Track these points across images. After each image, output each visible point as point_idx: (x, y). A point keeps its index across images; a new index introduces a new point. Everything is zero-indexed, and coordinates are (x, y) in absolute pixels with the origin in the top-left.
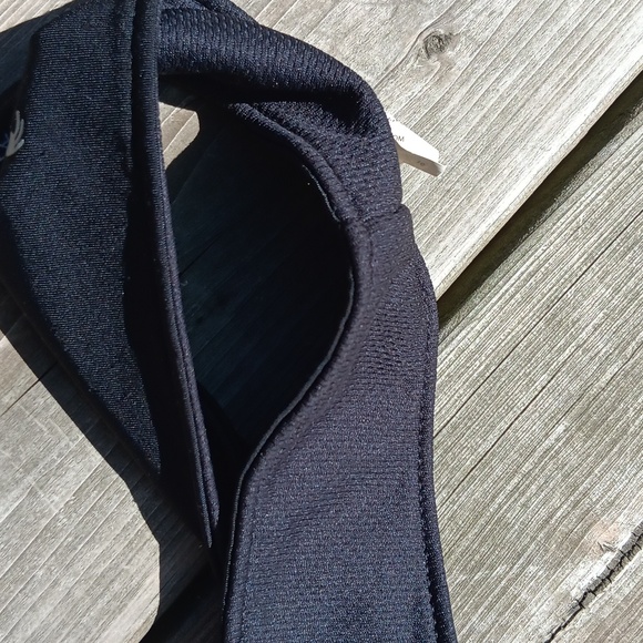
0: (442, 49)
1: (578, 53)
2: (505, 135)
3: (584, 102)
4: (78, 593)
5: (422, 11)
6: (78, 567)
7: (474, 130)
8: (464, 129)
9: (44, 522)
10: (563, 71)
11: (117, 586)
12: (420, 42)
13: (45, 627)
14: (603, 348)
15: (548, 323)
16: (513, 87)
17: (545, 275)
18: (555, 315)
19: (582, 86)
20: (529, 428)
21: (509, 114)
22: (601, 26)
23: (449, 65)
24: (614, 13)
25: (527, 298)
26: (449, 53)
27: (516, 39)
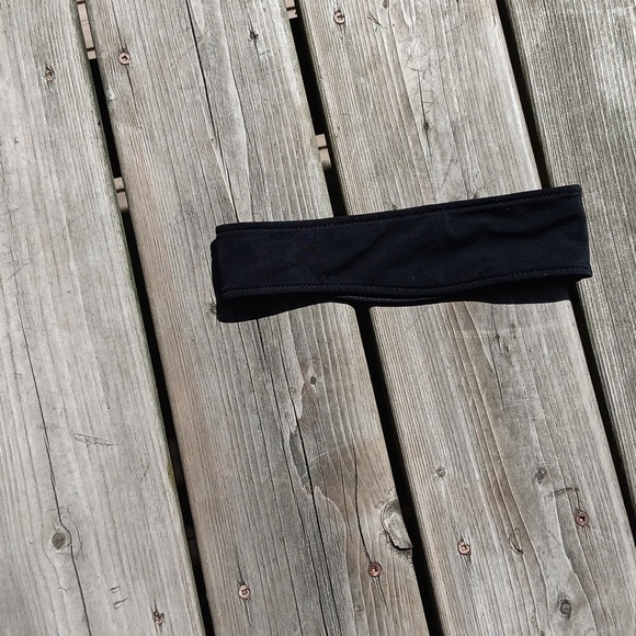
1: (507, 152)
3: (525, 162)
4: (574, 427)
6: (566, 422)
9: (545, 423)
10: (510, 162)
11: (580, 415)
13: (577, 444)
14: (613, 207)
19: (519, 159)
20: (623, 251)
22: (504, 139)
24: (502, 130)
27: (490, 173)
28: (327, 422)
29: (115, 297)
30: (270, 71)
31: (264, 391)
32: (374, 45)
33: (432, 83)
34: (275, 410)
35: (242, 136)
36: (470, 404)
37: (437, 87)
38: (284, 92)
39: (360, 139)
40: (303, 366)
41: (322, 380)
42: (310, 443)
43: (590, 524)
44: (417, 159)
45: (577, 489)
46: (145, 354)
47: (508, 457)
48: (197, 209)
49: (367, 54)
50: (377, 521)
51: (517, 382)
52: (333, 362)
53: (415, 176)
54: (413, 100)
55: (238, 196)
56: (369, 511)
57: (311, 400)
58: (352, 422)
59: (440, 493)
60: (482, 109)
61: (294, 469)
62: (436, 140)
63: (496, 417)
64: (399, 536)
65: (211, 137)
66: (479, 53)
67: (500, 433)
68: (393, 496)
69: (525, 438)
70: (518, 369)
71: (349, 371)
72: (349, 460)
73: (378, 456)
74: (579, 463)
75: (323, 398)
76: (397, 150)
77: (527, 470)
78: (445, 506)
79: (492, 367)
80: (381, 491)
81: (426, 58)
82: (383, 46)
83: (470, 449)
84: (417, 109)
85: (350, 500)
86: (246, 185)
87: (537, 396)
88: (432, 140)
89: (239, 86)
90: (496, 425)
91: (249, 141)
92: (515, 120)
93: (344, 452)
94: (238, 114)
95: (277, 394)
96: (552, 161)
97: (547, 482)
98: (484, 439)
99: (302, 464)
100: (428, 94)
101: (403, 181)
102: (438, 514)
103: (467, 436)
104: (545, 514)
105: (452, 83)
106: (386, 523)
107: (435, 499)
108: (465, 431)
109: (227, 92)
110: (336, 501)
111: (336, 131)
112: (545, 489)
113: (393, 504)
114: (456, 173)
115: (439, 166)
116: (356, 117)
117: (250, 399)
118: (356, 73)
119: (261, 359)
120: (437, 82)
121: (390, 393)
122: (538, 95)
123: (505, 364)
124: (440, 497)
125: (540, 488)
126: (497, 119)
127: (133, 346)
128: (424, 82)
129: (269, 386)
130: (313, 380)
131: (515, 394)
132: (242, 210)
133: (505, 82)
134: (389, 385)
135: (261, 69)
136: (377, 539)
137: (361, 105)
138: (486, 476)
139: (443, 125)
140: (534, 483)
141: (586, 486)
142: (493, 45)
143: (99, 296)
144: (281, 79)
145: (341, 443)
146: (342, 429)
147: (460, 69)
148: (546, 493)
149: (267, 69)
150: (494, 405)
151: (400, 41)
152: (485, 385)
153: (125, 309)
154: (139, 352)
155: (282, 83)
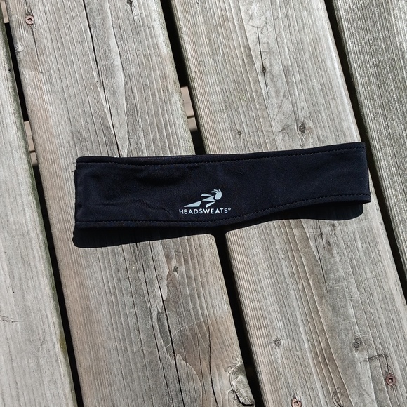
0: (305, 128)
1: (327, 90)
2: (337, 124)
3: (342, 97)
4: (383, 306)
5: (291, 127)
6: (377, 301)
7: (331, 132)
8: (329, 134)
9: (360, 302)
10: (330, 97)
11: (387, 296)
12: (300, 132)
13: (386, 319)
15: (394, 142)
16: (326, 114)
17: (381, 135)
18: (394, 139)
19: (337, 95)
21: (332, 119)
22: (324, 79)
23: (310, 128)
24: (323, 73)
25: (384, 144)
26: (307, 126)
27: (314, 105)
28: (187, 303)
29: (20, 204)
30: (142, 28)
31: (137, 279)
32: (223, 8)
33: (268, 36)
34: (145, 292)
35: (120, 78)
36: (300, 287)
37: (272, 40)
38: (154, 44)
39: (212, 80)
40: (168, 258)
41: (183, 269)
42: (173, 319)
43: (397, 384)
44: (256, 95)
45: (386, 356)
46: (43, 248)
47: (331, 329)
48: (85, 135)
49: (218, 14)
50: (226, 382)
51: (337, 270)
52: (192, 255)
53: (255, 108)
54: (254, 50)
55: (117, 125)
56: (220, 375)
57: (174, 285)
58: (206, 302)
59: (276, 359)
60: (307, 56)
61: (160, 340)
62: (272, 80)
63: (321, 298)
64: (244, 394)
65: (96, 79)
66: (305, 13)
67: (324, 311)
68: (239, 361)
69: (344, 315)
70: (337, 259)
71: (204, 261)
72: (204, 333)
73: (227, 330)
74: (387, 334)
75: (183, 283)
76: (241, 89)
77: (346, 340)
78: (281, 369)
79: (317, 257)
80: (229, 358)
81: (263, 18)
82: (230, 9)
83: (300, 324)
84: (256, 57)
85: (205, 365)
86: (124, 116)
87: (353, 281)
88: (268, 80)
89: (118, 40)
90: (321, 304)
91: (126, 82)
92: (333, 64)
93: (200, 326)
94: (117, 62)
95: (147, 280)
96: (362, 96)
97: (362, 350)
98: (311, 315)
99: (167, 336)
100: (265, 45)
101: (246, 112)
102: (275, 376)
103: (298, 313)
104: (361, 376)
105: (284, 36)
106: (234, 383)
107: (273, 364)
108: (296, 309)
109: (109, 45)
110: (194, 366)
111: (194, 74)
112: (360, 355)
113: (240, 368)
114: (287, 106)
115: (274, 101)
116: (209, 63)
117: (126, 284)
118: (210, 29)
119: (134, 252)
120: (272, 36)
121: (236, 279)
122: (350, 45)
123: (327, 255)
124: (277, 363)
125: (357, 355)
126: (320, 65)
127: (33, 242)
128: (262, 36)
129: (141, 274)
130: (176, 269)
131: (335, 280)
132: (121, 135)
133: (325, 36)
134: (236, 272)
135: (135, 28)
136: (227, 397)
137: (213, 54)
138: (313, 345)
139: (277, 69)
140: (351, 350)
141: (393, 353)
142: (315, 7)
143: (7, 204)
144: (151, 34)
145: (198, 319)
146: (199, 308)
147: (290, 26)
148: (362, 359)
149: (140, 27)
150: (319, 289)
151: (243, 5)
152: (312, 272)
153: (27, 214)
154: (38, 247)
155: (152, 37)
